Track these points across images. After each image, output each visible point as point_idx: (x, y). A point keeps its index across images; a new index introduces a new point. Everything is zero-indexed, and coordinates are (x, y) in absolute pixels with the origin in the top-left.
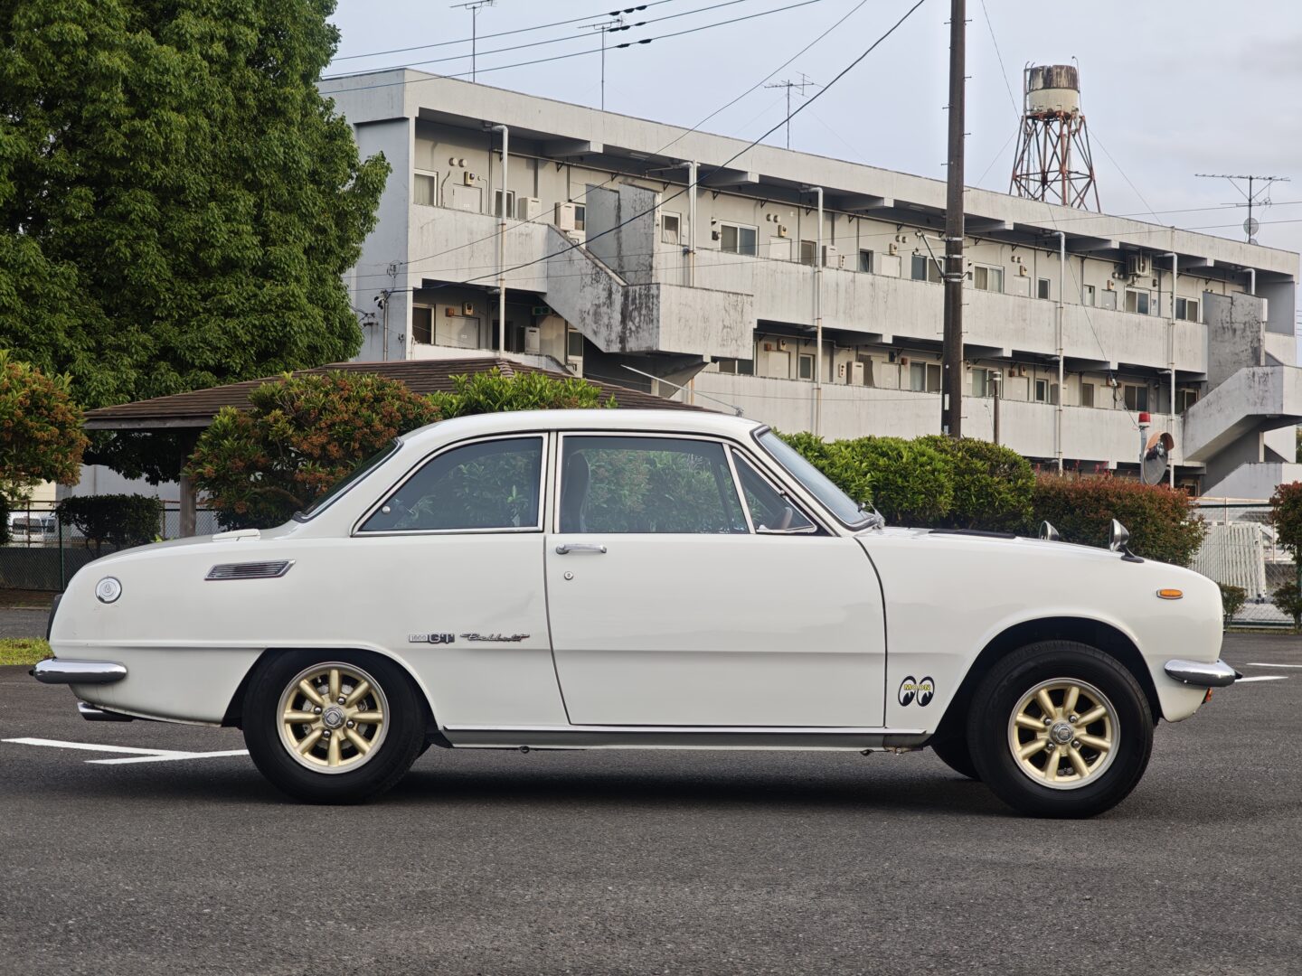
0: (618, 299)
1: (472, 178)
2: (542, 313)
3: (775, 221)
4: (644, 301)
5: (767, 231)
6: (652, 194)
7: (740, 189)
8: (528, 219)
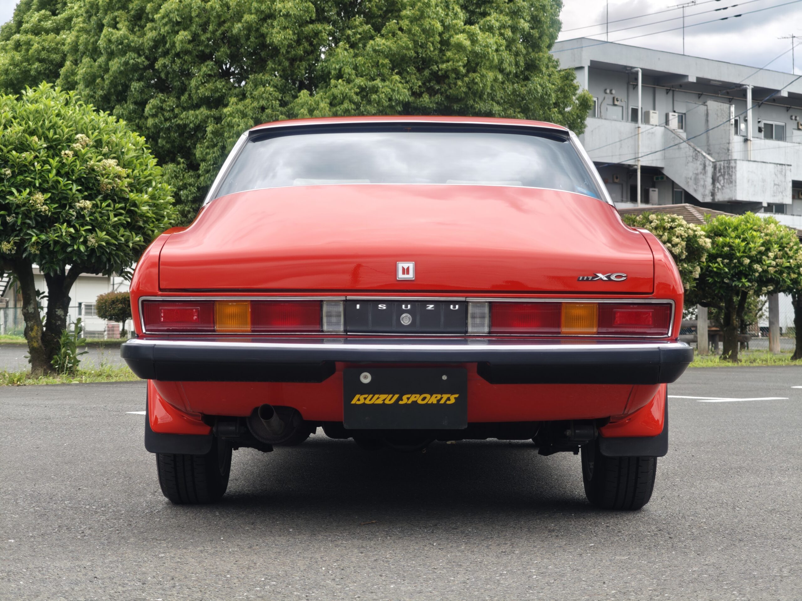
0: (710, 170)
1: (617, 101)
2: (660, 180)
3: (796, 120)
4: (726, 170)
5: (791, 126)
6: (728, 105)
7: (774, 100)
8: (651, 123)
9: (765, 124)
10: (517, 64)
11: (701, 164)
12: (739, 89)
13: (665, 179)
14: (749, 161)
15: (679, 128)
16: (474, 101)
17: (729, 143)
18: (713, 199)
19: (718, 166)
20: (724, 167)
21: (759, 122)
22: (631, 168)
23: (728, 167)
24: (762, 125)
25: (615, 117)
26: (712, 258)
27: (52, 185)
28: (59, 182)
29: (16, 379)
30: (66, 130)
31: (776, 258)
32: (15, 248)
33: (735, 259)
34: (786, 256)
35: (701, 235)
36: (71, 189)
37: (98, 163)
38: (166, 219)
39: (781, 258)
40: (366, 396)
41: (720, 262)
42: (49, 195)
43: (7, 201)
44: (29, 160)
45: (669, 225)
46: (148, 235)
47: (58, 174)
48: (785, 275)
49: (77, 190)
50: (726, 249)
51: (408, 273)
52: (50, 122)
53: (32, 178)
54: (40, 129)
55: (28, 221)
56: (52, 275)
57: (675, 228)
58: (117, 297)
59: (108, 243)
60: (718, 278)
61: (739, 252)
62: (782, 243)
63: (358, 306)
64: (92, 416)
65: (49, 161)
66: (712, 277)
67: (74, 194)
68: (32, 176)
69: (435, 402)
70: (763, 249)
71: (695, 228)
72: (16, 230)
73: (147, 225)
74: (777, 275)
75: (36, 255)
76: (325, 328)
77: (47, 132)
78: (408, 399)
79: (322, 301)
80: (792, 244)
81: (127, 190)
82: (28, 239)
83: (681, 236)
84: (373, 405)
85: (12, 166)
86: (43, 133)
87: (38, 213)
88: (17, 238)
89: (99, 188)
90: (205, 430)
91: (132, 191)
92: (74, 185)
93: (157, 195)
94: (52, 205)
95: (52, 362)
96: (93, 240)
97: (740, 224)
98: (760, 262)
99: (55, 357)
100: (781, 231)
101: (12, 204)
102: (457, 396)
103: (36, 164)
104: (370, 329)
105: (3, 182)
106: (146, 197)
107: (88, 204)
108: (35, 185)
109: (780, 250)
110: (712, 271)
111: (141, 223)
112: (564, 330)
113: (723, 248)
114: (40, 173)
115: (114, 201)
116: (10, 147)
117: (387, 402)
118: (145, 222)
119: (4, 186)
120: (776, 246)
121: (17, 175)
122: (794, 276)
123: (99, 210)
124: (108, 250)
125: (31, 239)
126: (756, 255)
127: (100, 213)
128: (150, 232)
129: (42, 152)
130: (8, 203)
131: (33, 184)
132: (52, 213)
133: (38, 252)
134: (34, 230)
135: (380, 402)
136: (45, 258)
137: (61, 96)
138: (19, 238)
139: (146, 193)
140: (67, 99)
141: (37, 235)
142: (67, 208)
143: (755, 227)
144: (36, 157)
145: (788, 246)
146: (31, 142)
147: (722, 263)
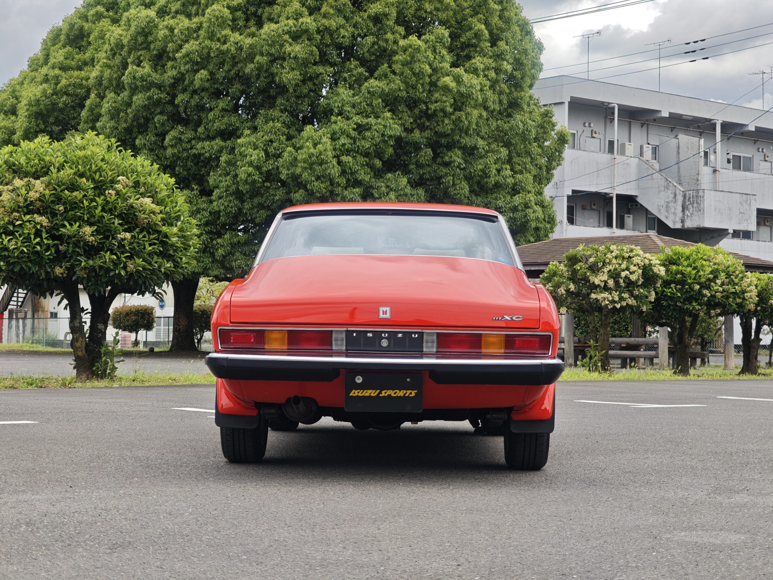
0: (680, 198)
1: (595, 133)
2: (634, 207)
3: (763, 152)
4: (695, 199)
5: (758, 157)
6: (698, 139)
7: (742, 134)
8: (627, 155)
9: (733, 155)
10: (500, 102)
11: (672, 193)
12: (708, 123)
13: (639, 206)
14: (716, 191)
15: (652, 159)
16: (460, 136)
17: (698, 174)
18: (683, 226)
19: (687, 195)
20: (693, 196)
21: (728, 154)
22: (607, 196)
23: (697, 196)
24: (731, 157)
25: (593, 149)
26: (666, 284)
27: (98, 220)
28: (104, 217)
29: (67, 383)
30: (110, 173)
31: (723, 284)
32: (67, 272)
33: (687, 285)
34: (732, 283)
35: (656, 264)
36: (113, 223)
37: (136, 201)
38: (192, 248)
39: (728, 285)
40: (359, 391)
41: (674, 288)
42: (96, 227)
43: (60, 233)
44: (79, 198)
45: (627, 255)
46: (177, 262)
47: (103, 210)
48: (731, 299)
49: (119, 224)
50: (679, 276)
51: (386, 314)
52: (97, 166)
53: (81, 213)
54: (87, 172)
55: (78, 250)
56: (97, 295)
57: (633, 257)
58: (131, 310)
59: (144, 268)
60: (671, 300)
61: (690, 279)
62: (729, 272)
63: (355, 334)
64: (146, 411)
65: (95, 199)
66: (666, 301)
67: (116, 227)
68: (82, 212)
69: (402, 395)
70: (711, 276)
71: (650, 258)
72: (67, 257)
73: (176, 254)
74: (724, 300)
75: (84, 278)
76: (334, 348)
77: (94, 175)
78: (385, 393)
79: (332, 331)
80: (737, 272)
81: (160, 224)
82: (77, 265)
83: (638, 264)
84: (363, 396)
85: (64, 204)
86: (91, 175)
87: (86, 243)
88: (67, 264)
89: (137, 222)
90: (254, 413)
91: (164, 225)
92: (116, 219)
93: (185, 228)
94: (98, 236)
95: (94, 369)
96: (132, 266)
97: (691, 254)
98: (708, 288)
99: (96, 364)
100: (728, 261)
101: (65, 235)
102: (416, 391)
103: (85, 201)
104: (362, 349)
105: (57, 217)
106: (175, 230)
107: (128, 235)
108: (84, 219)
109: (726, 278)
110: (666, 295)
111: (171, 252)
112: (484, 351)
113: (676, 275)
114: (88, 209)
115: (149, 233)
116: (63, 187)
117: (372, 395)
118: (175, 251)
119: (57, 219)
120: (723, 274)
121: (68, 211)
122: (739, 301)
123: (136, 240)
124: (144, 275)
125: (81, 264)
126: (705, 282)
127: (138, 243)
128: (179, 260)
129: (90, 192)
130: (61, 234)
131: (82, 218)
132: (98, 243)
133: (85, 276)
134: (83, 257)
135: (367, 394)
136: (91, 281)
137: (105, 143)
138: (70, 264)
139: (176, 226)
140: (109, 146)
141: (85, 262)
142: (110, 239)
143: (705, 257)
144: (85, 196)
145: (734, 274)
146: (80, 183)
147: (676, 288)
